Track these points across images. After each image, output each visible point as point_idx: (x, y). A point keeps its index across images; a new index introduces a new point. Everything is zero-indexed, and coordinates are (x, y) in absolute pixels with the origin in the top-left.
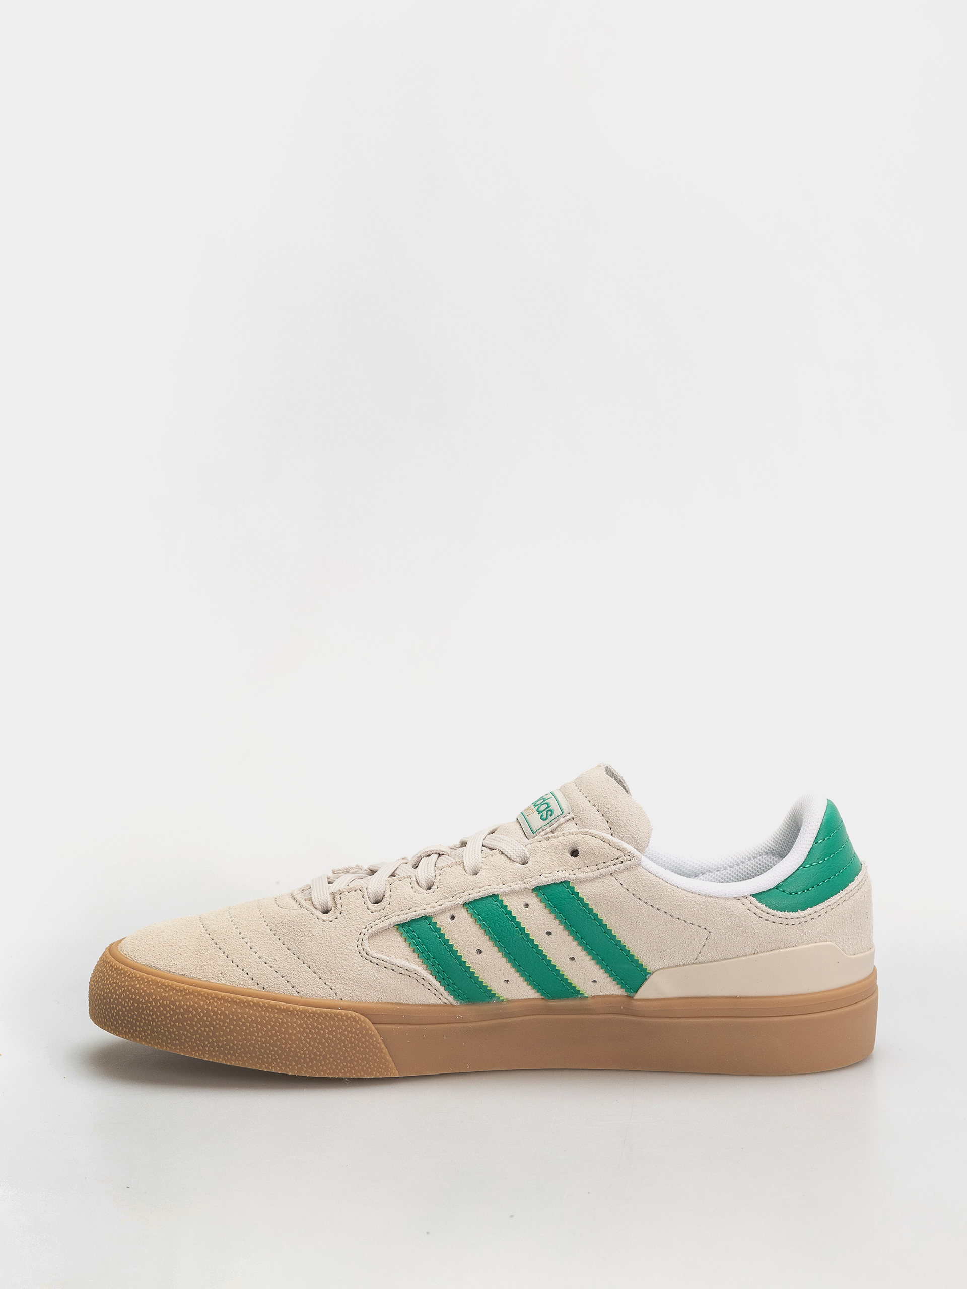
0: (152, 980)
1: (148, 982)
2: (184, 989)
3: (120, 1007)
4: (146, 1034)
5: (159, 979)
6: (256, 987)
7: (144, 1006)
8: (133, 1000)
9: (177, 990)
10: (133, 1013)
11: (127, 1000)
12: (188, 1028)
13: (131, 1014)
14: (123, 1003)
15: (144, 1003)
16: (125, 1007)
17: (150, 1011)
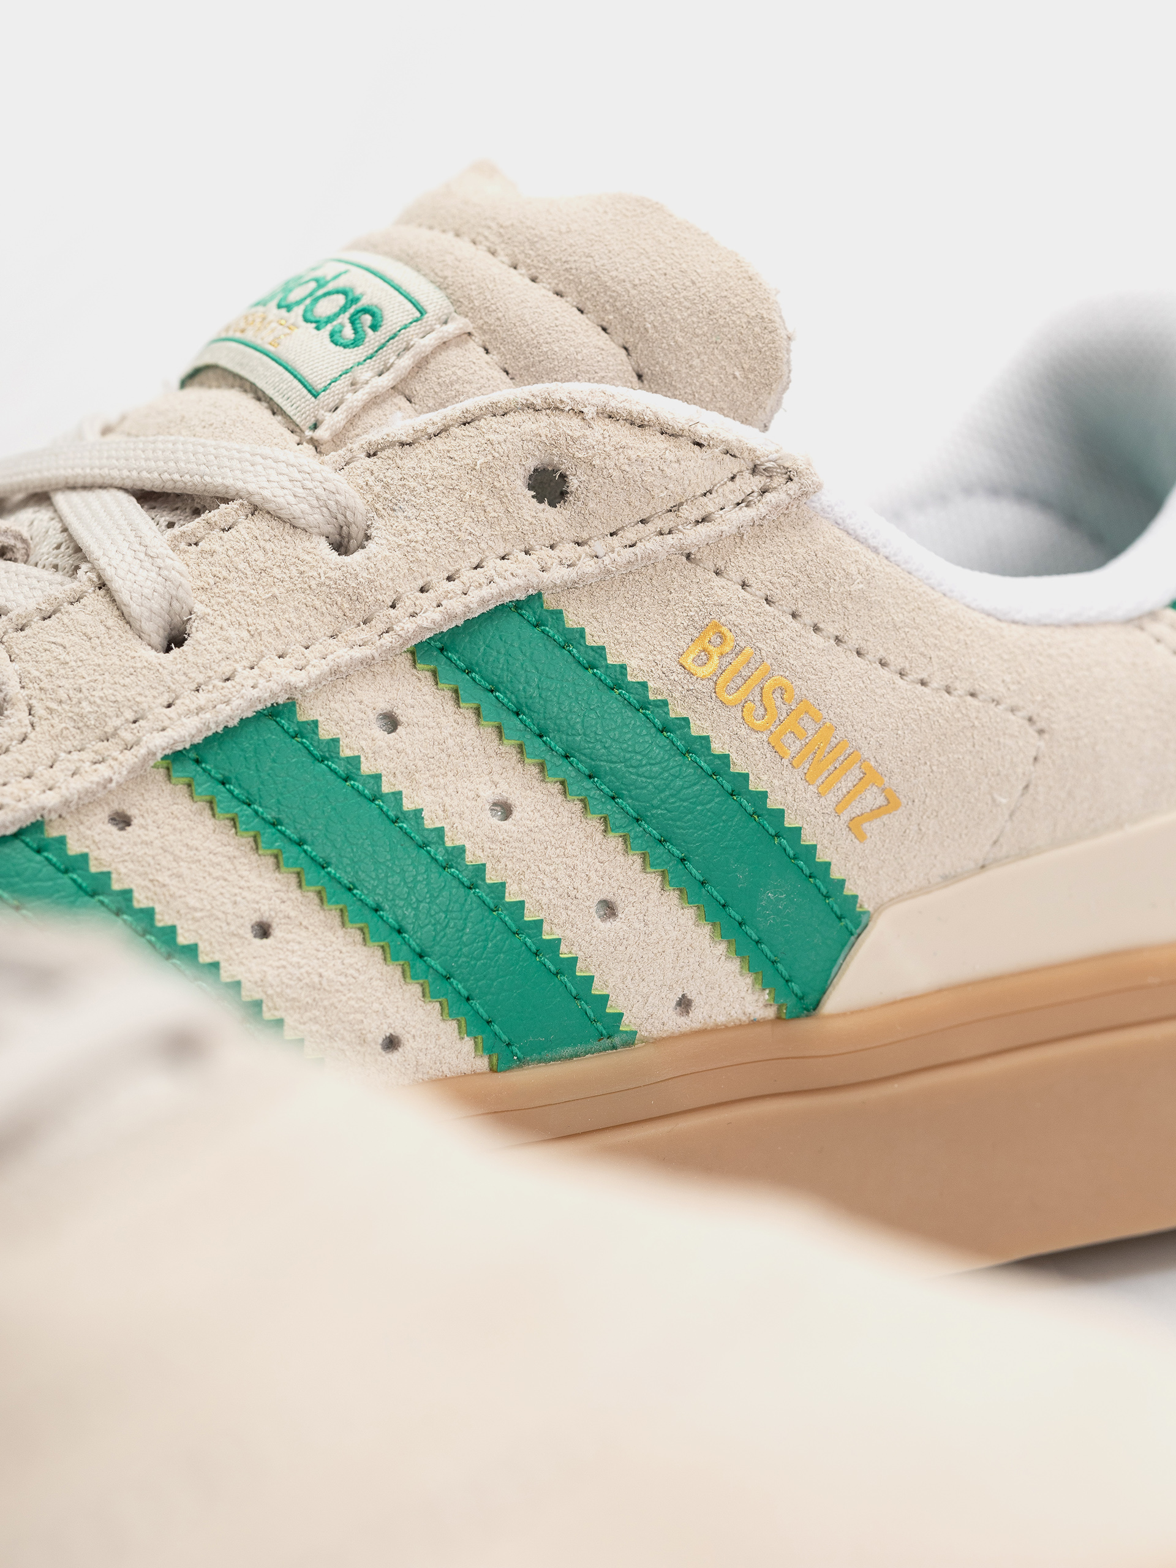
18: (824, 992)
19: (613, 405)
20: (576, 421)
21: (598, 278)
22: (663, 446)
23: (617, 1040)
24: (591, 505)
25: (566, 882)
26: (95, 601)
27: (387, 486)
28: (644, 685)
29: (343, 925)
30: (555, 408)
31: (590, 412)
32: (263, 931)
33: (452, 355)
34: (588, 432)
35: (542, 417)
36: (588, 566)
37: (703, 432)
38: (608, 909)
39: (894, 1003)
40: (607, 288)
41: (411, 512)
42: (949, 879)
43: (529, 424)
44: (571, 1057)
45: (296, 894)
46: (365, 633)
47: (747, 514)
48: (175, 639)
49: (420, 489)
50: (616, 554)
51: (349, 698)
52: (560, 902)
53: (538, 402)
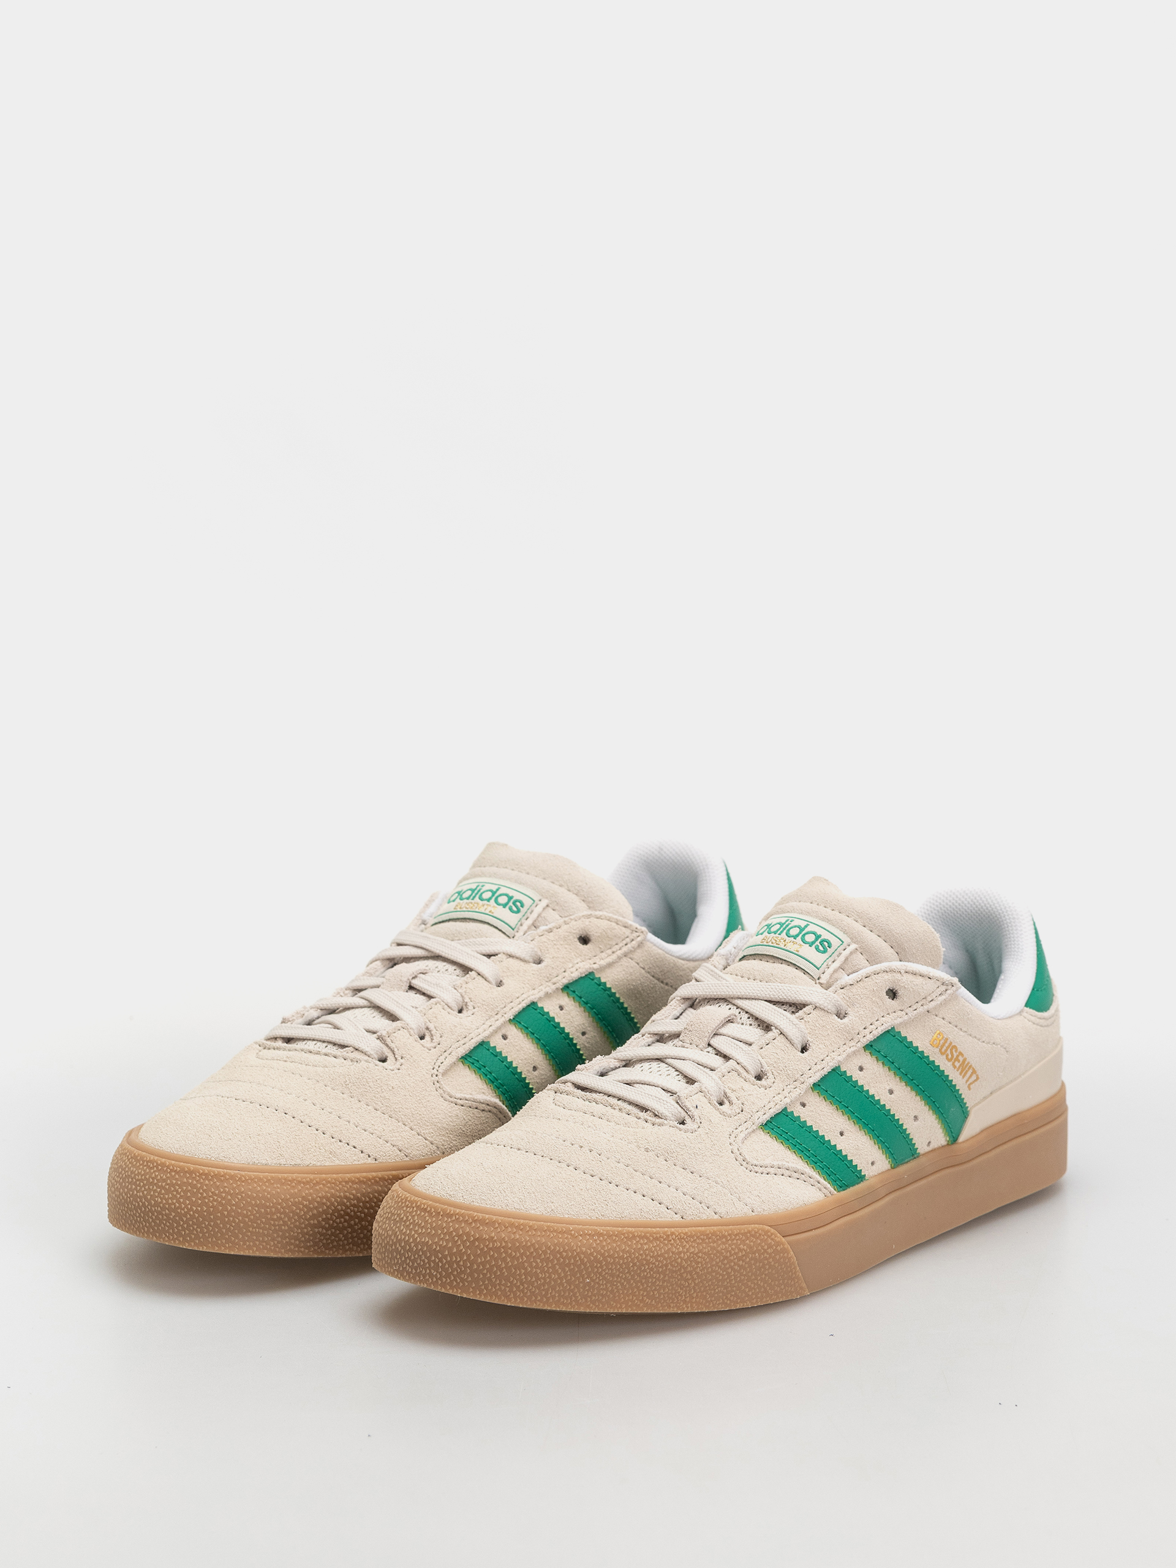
0: (272, 1178)
1: (268, 1181)
2: (311, 1179)
3: (240, 1218)
4: (276, 1242)
5: (280, 1176)
6: (370, 1161)
7: (274, 1210)
8: (257, 1206)
9: (304, 1183)
10: (259, 1222)
11: (250, 1208)
12: (324, 1223)
13: (257, 1223)
14: (245, 1212)
15: (272, 1207)
16: (247, 1216)
17: (281, 1214)
18: (959, 1136)
19: (908, 969)
20: (899, 975)
21: (891, 932)
22: (921, 980)
23: (916, 1156)
24: (905, 999)
25: (907, 1111)
26: (781, 1038)
27: (849, 998)
28: (923, 1052)
29: (860, 1130)
30: (892, 971)
31: (903, 972)
32: (842, 1134)
33: (854, 956)
34: (903, 978)
35: (889, 974)
36: (906, 1017)
37: (931, 975)
38: (916, 1118)
39: (973, 1137)
40: (894, 936)
41: (858, 1005)
42: (985, 1098)
43: (886, 976)
44: (907, 1162)
45: (848, 1122)
46: (852, 1043)
47: (943, 997)
48: (804, 1049)
49: (859, 998)
50: (912, 1014)
51: (851, 1063)
52: (906, 1118)
53: (888, 970)
